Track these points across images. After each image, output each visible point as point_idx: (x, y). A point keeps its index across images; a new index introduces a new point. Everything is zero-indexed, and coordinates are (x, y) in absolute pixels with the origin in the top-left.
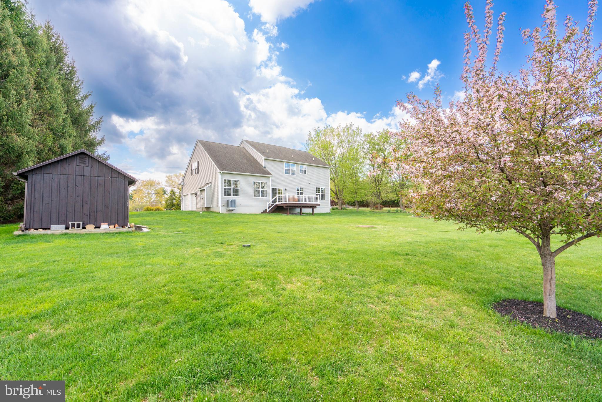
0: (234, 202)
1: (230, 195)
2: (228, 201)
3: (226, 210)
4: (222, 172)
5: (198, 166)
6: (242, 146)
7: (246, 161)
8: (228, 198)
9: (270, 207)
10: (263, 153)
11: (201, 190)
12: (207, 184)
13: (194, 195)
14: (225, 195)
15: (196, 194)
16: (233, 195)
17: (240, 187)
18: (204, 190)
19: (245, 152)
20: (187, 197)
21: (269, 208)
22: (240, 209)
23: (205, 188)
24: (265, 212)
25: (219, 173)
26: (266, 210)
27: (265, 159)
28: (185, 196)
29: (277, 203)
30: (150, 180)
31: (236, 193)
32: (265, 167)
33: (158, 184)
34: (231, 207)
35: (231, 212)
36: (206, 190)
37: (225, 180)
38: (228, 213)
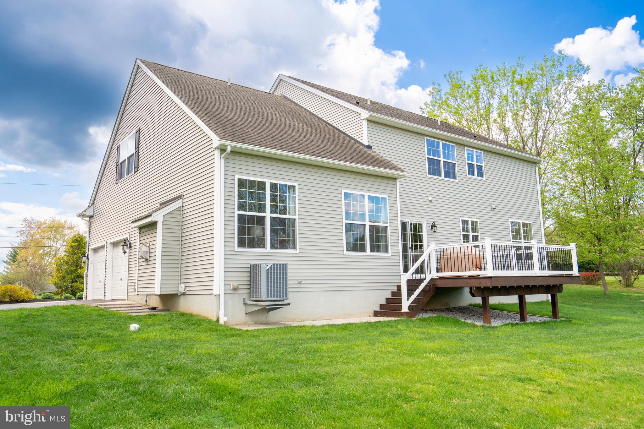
1: (261, 244)
2: (254, 270)
3: (244, 310)
4: (230, 145)
5: (137, 148)
6: (278, 93)
8: (253, 255)
10: (358, 105)
11: (141, 228)
12: (165, 204)
13: (120, 249)
14: (241, 243)
15: (126, 243)
16: (275, 245)
17: (298, 214)
18: (153, 225)
20: (102, 254)
23: (158, 217)
27: (369, 121)
28: (96, 250)
29: (434, 274)
30: (54, 221)
31: (284, 235)
32: (369, 147)
33: (71, 228)
36: (160, 226)
37: (241, 183)
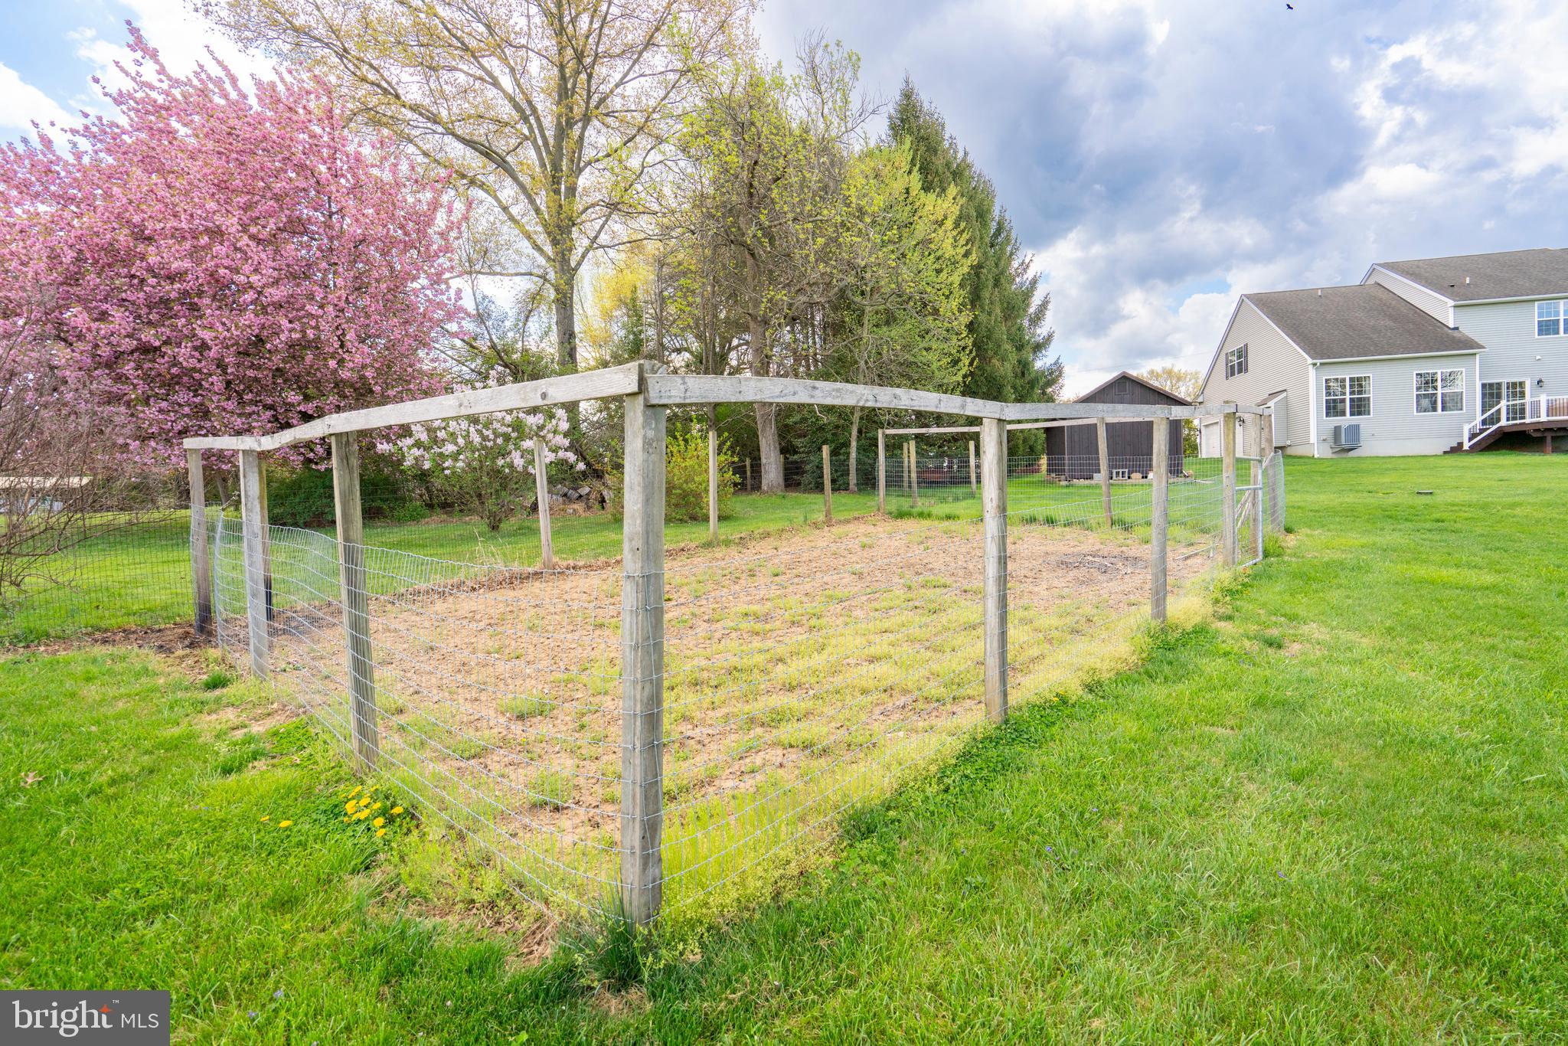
0: (1354, 430)
1: (1343, 414)
2: (1337, 429)
3: (1330, 451)
4: (1318, 362)
6: (1371, 281)
7: (1391, 324)
8: (1337, 421)
9: (1472, 436)
10: (1449, 288)
12: (1272, 395)
14: (1329, 415)
16: (1352, 414)
17: (1372, 393)
19: (1384, 296)
20: (1214, 428)
21: (1470, 439)
22: (1370, 447)
23: (1270, 404)
24: (1457, 449)
25: (1311, 367)
26: (1460, 444)
27: (1455, 307)
29: (1504, 423)
31: (1360, 407)
32: (1456, 329)
34: (1345, 444)
35: (1344, 455)
37: (1328, 381)
38: (1334, 456)
